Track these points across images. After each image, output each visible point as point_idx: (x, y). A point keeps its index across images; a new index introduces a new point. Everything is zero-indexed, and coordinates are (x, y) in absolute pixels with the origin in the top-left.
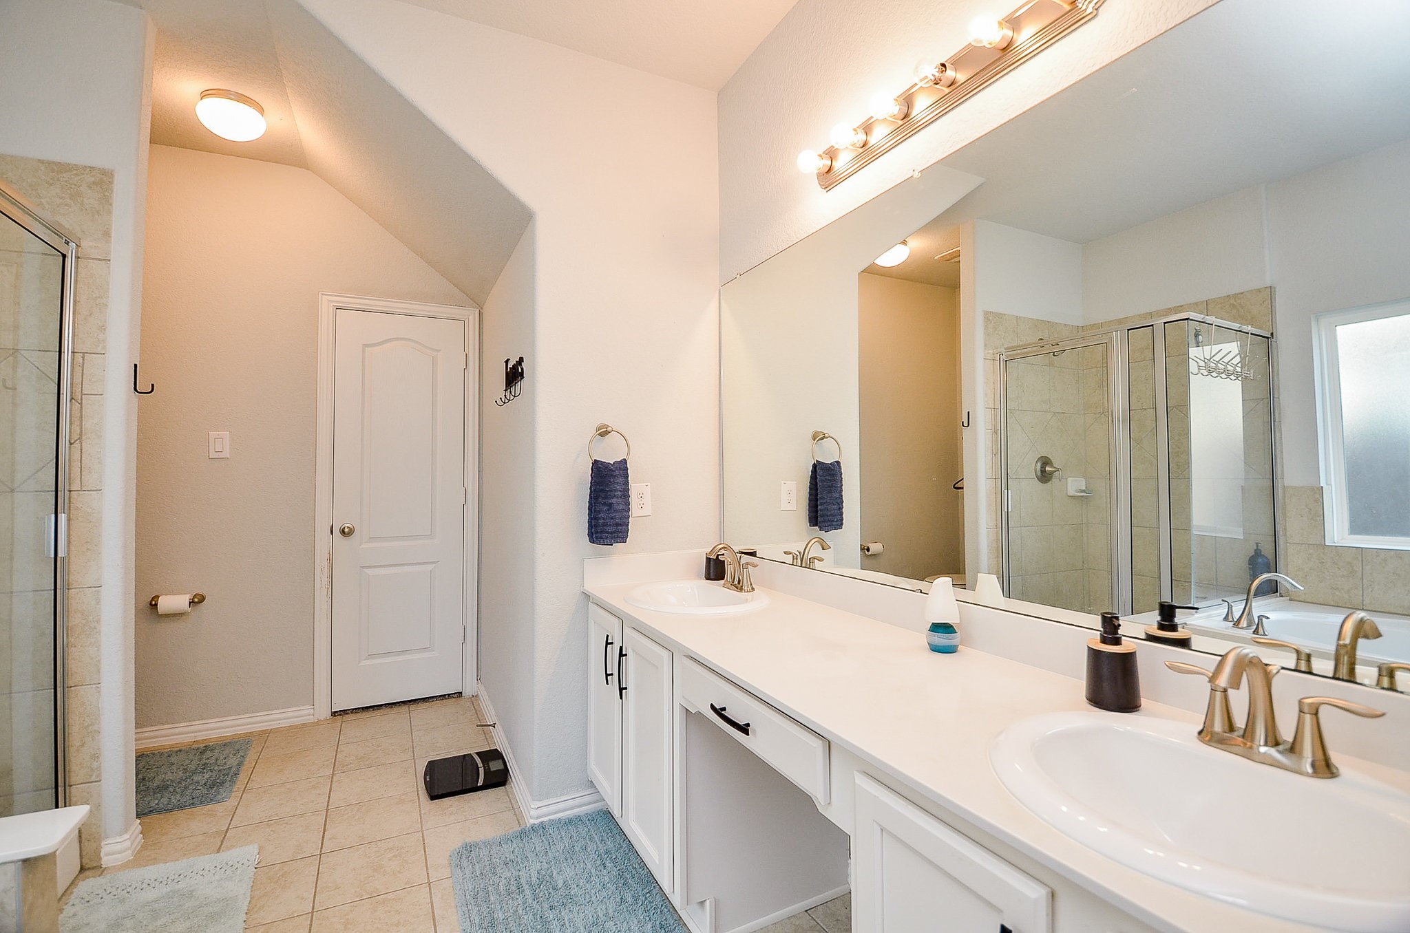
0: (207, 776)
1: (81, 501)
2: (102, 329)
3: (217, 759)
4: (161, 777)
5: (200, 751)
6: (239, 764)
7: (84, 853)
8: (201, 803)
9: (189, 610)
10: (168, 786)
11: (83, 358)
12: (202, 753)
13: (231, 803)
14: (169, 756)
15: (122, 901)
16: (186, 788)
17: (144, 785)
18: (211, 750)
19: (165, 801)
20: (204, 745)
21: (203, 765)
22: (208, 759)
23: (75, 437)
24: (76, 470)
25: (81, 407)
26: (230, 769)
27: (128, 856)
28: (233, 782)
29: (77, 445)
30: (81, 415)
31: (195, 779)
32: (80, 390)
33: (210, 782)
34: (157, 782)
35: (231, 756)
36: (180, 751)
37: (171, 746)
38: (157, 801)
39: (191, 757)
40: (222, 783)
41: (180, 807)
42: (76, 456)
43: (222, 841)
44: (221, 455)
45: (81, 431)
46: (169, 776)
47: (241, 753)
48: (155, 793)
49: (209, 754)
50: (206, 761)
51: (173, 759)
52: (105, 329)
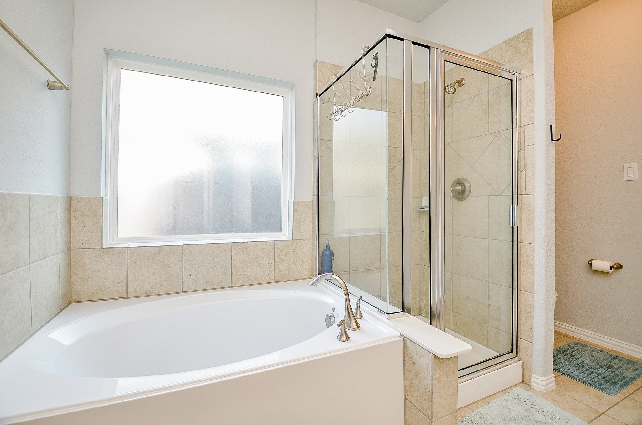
0: (608, 373)
1: (526, 199)
2: (532, 111)
3: (620, 367)
4: (583, 359)
5: (613, 357)
6: (632, 378)
7: (524, 375)
8: (596, 387)
9: (611, 271)
10: (583, 366)
11: (525, 128)
12: (613, 359)
13: (615, 398)
14: (594, 351)
15: (527, 410)
16: (592, 373)
17: (572, 359)
18: (619, 360)
19: (577, 373)
20: (616, 355)
21: (609, 366)
22: (614, 364)
23: (523, 168)
24: (523, 184)
25: (525, 153)
26: (625, 378)
27: (543, 389)
28: (622, 387)
29: (523, 172)
30: (525, 157)
31: (600, 372)
32: (524, 144)
33: (608, 378)
34: (579, 361)
35: (630, 370)
36: (601, 351)
37: (598, 346)
38: (573, 371)
39: (605, 357)
40: (615, 383)
41: (583, 382)
42: (523, 177)
43: (596, 418)
44: (632, 178)
45: (525, 164)
46: (587, 362)
47: (638, 372)
48: (575, 366)
49: (616, 361)
50: (613, 365)
51: (594, 353)
52: (533, 111)
